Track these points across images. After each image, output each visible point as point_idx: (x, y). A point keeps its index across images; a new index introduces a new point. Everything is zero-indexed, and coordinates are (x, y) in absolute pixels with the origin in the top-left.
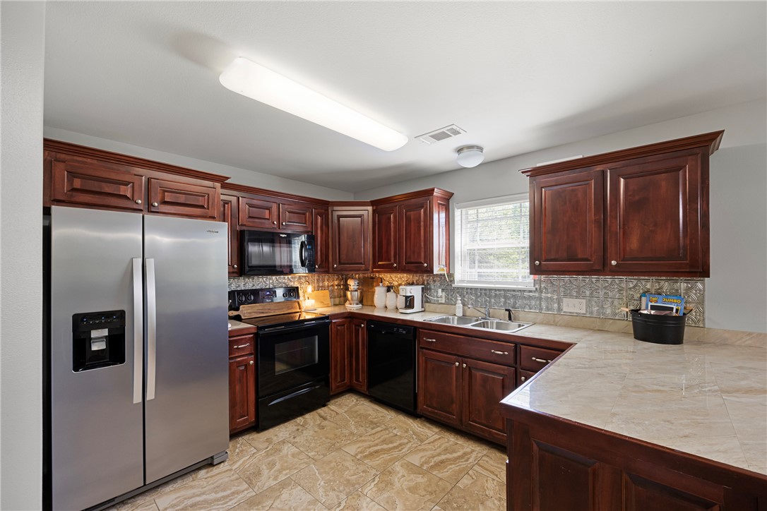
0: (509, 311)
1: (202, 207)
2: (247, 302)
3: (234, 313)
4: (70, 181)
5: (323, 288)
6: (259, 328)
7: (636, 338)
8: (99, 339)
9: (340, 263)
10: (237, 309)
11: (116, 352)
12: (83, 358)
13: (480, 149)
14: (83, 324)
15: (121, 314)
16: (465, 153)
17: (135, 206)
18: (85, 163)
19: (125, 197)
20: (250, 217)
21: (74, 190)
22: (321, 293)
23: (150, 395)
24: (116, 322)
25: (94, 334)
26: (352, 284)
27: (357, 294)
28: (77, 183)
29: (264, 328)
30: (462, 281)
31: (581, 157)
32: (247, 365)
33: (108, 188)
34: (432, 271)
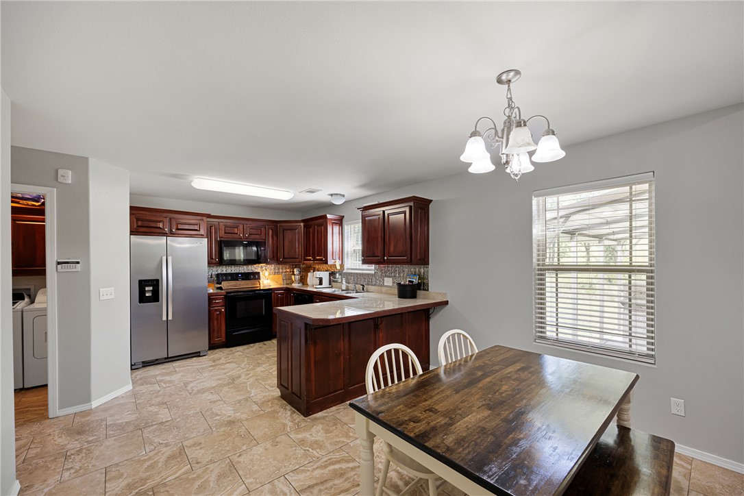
0: (363, 286)
1: (196, 230)
2: (226, 280)
3: (219, 286)
4: (137, 223)
5: (278, 273)
6: (227, 293)
7: (399, 297)
8: (149, 291)
9: (284, 258)
10: (220, 284)
11: (155, 297)
12: (143, 299)
13: (344, 196)
14: (143, 284)
15: (157, 281)
16: (334, 197)
17: (164, 232)
18: (143, 214)
19: (160, 228)
20: (225, 233)
21: (138, 226)
22: (276, 276)
23: (170, 318)
24: (155, 284)
25: (147, 289)
26: (296, 272)
27: (297, 277)
28: (140, 223)
29: (230, 293)
30: (348, 269)
31: (377, 203)
32: (220, 311)
33: (152, 224)
34: (327, 263)
